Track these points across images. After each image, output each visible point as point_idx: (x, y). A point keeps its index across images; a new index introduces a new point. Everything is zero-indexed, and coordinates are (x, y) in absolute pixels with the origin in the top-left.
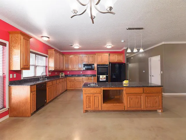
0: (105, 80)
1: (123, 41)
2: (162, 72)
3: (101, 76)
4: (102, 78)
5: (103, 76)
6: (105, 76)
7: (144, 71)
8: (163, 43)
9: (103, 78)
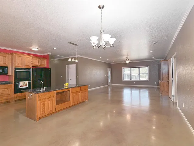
0: (27, 87)
1: (55, 48)
2: (77, 76)
3: (21, 83)
4: (23, 85)
5: (24, 82)
6: (27, 82)
7: (61, 76)
8: (79, 56)
9: (25, 85)
